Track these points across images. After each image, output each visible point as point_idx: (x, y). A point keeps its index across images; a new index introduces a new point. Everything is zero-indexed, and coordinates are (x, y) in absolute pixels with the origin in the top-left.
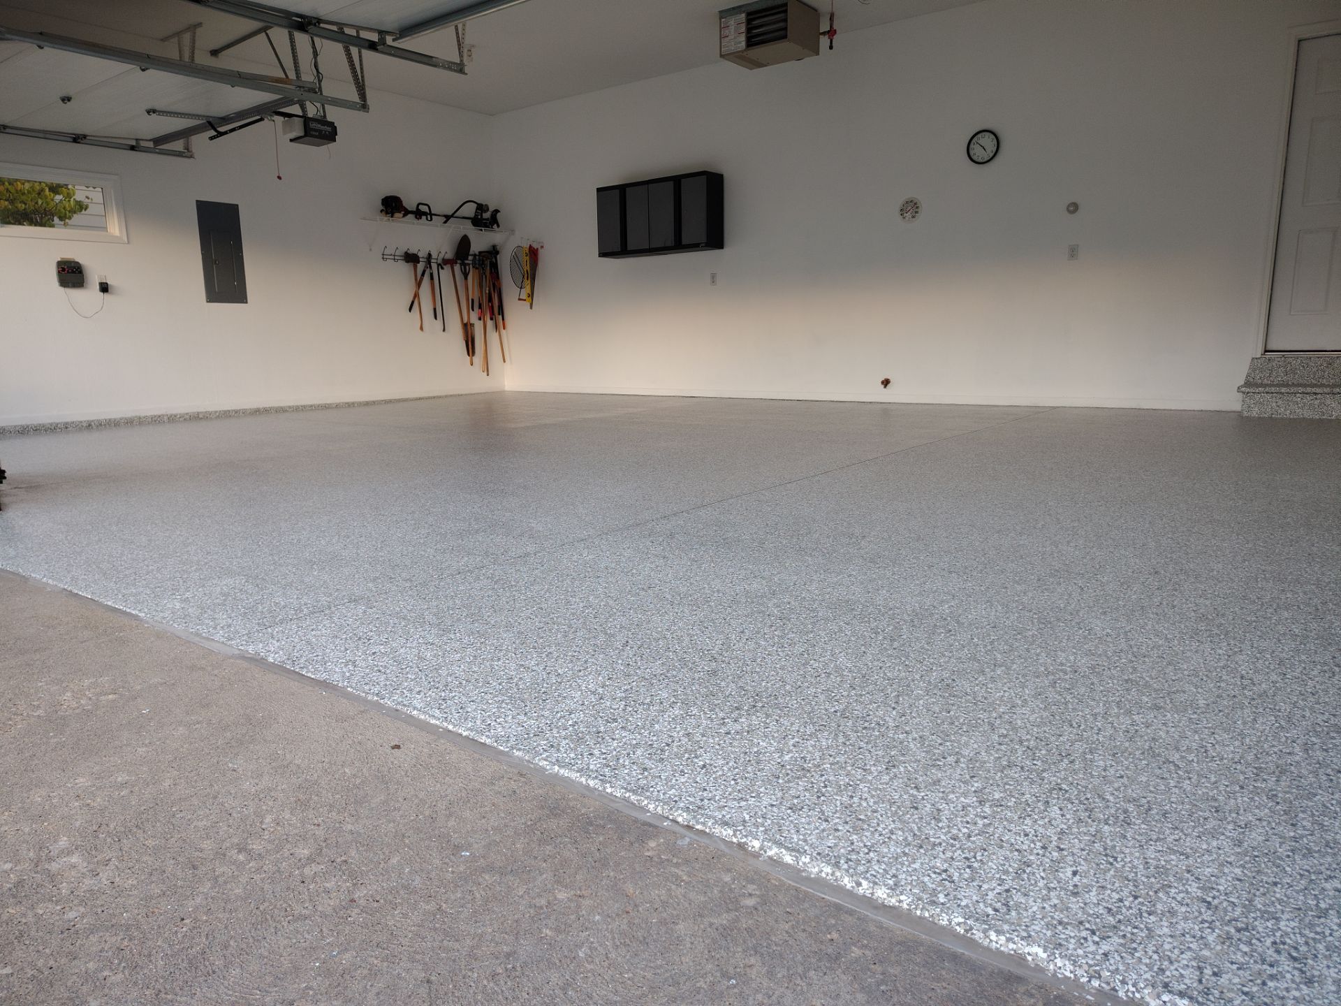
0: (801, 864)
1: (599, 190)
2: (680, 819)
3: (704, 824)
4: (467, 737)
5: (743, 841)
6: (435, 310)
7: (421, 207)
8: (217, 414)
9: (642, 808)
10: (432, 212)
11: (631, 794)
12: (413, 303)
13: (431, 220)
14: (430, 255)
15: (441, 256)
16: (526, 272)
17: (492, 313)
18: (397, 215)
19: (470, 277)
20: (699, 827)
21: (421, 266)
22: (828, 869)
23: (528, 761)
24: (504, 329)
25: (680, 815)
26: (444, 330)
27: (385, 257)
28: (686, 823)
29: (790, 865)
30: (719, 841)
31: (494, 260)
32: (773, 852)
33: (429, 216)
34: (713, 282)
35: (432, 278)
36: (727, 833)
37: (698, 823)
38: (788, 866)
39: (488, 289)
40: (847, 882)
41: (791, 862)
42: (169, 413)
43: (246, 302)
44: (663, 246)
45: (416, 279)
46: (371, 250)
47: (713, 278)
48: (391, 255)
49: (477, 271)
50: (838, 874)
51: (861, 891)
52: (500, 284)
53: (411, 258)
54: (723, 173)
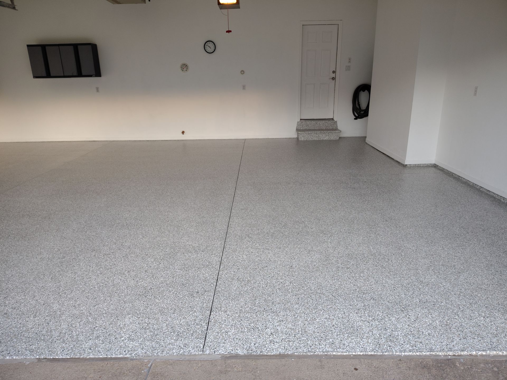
0: (488, 353)
1: (28, 46)
2: (450, 354)
3: (457, 353)
4: (363, 355)
5: (470, 353)
9: (437, 355)
11: (432, 352)
20: (457, 354)
22: (495, 352)
23: (392, 355)
25: (450, 353)
28: (452, 355)
29: (485, 355)
30: (466, 356)
32: (480, 353)
34: (98, 91)
36: (465, 353)
37: (456, 353)
38: (484, 355)
40: (501, 353)
41: (485, 354)
44: (72, 75)
50: (498, 352)
51: (504, 354)
54: (97, 44)
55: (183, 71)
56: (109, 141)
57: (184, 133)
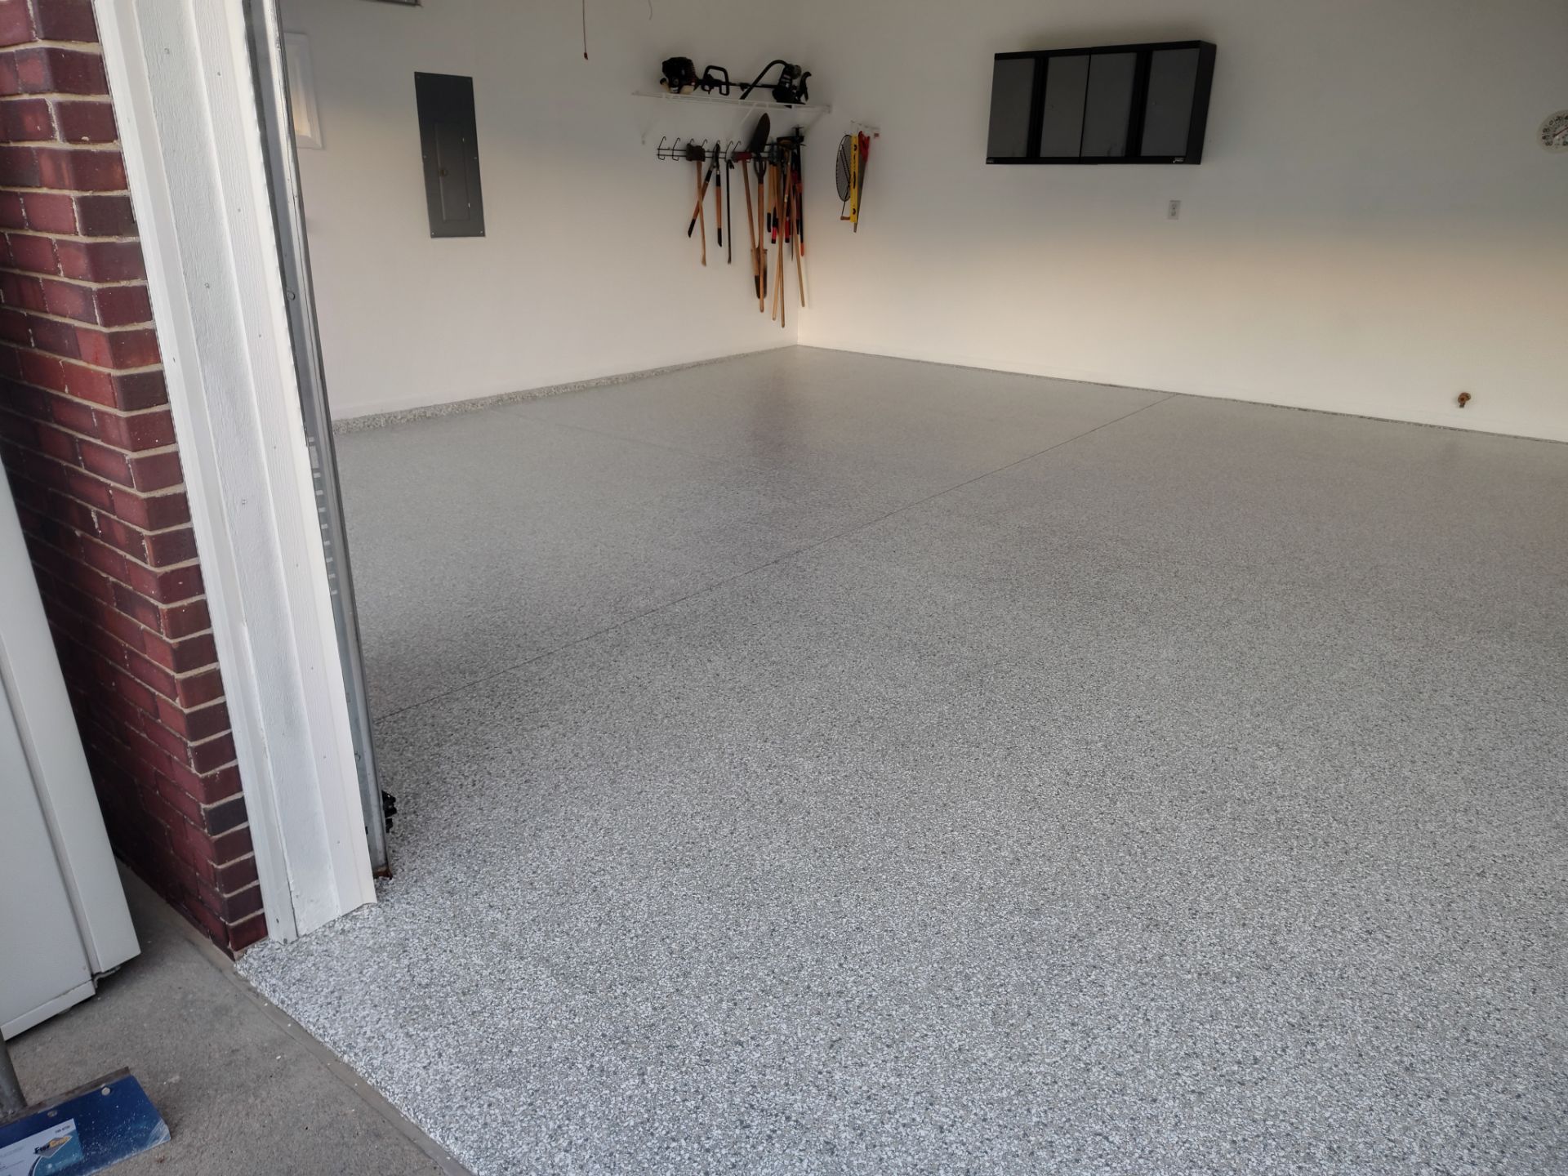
1: (998, 57)
6: (720, 231)
7: (712, 72)
8: (450, 409)
10: (731, 80)
12: (693, 222)
13: (728, 93)
14: (718, 146)
15: (732, 148)
16: (852, 176)
17: (789, 232)
18: (686, 88)
19: (766, 178)
21: (706, 165)
24: (802, 254)
26: (730, 261)
27: (662, 152)
31: (796, 151)
33: (724, 88)
34: (1173, 214)
35: (718, 183)
39: (786, 196)
42: (386, 410)
43: (483, 235)
44: (1105, 155)
45: (699, 187)
46: (643, 142)
47: (1174, 209)
48: (668, 149)
49: (775, 168)
52: (801, 189)
53: (694, 153)
54: (1217, 44)
55: (1549, 144)
56: (1162, 392)
57: (1468, 404)
